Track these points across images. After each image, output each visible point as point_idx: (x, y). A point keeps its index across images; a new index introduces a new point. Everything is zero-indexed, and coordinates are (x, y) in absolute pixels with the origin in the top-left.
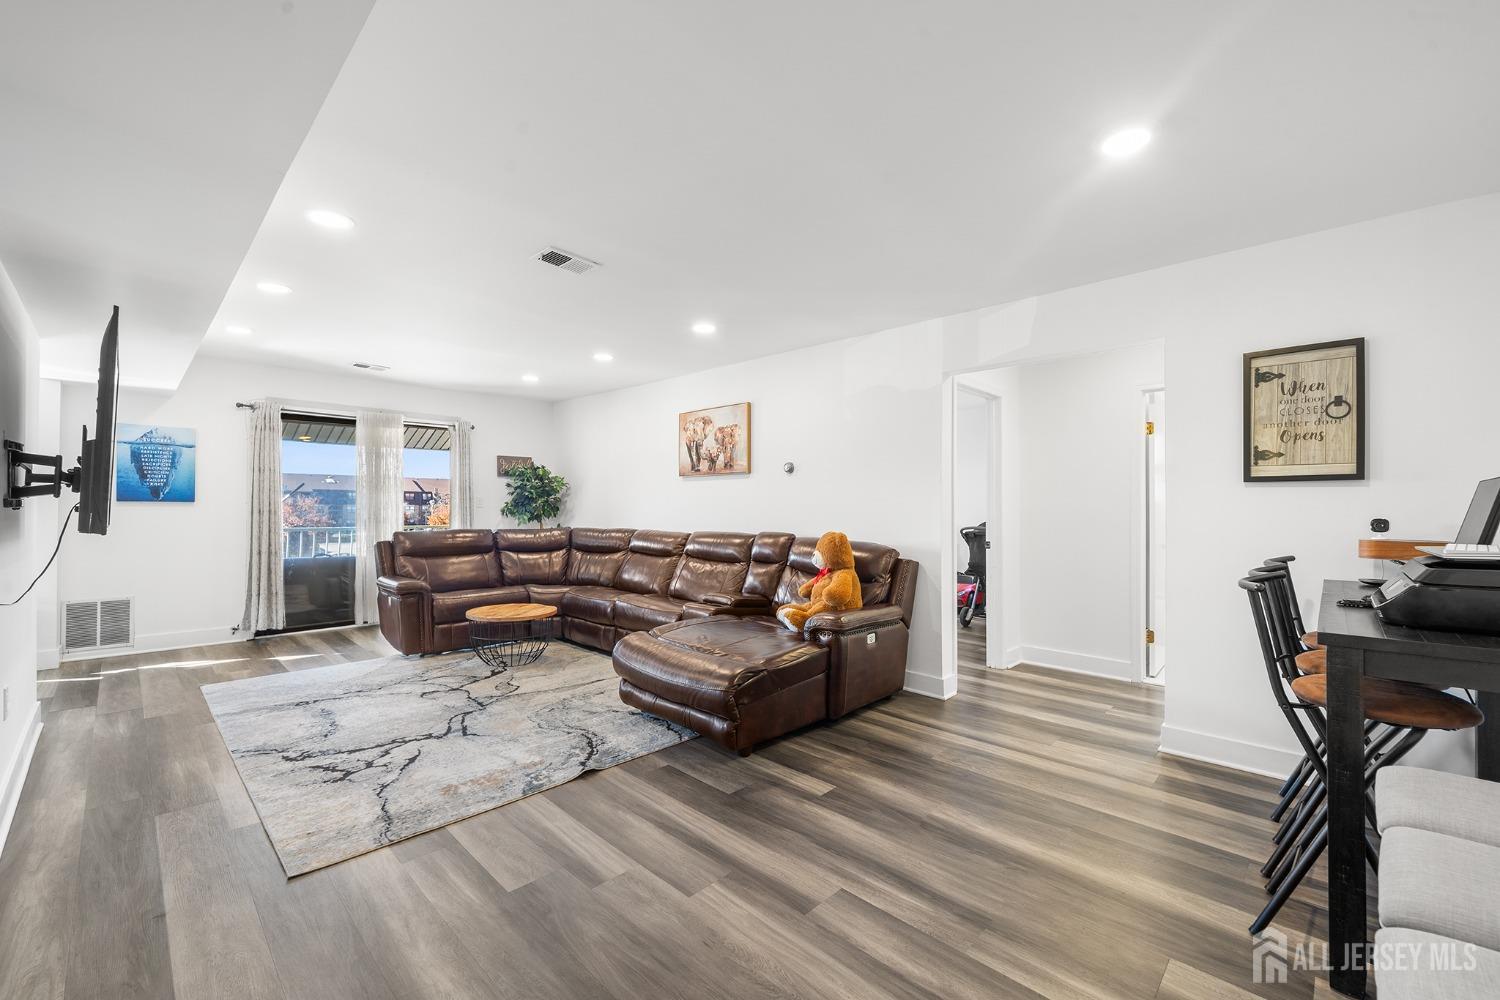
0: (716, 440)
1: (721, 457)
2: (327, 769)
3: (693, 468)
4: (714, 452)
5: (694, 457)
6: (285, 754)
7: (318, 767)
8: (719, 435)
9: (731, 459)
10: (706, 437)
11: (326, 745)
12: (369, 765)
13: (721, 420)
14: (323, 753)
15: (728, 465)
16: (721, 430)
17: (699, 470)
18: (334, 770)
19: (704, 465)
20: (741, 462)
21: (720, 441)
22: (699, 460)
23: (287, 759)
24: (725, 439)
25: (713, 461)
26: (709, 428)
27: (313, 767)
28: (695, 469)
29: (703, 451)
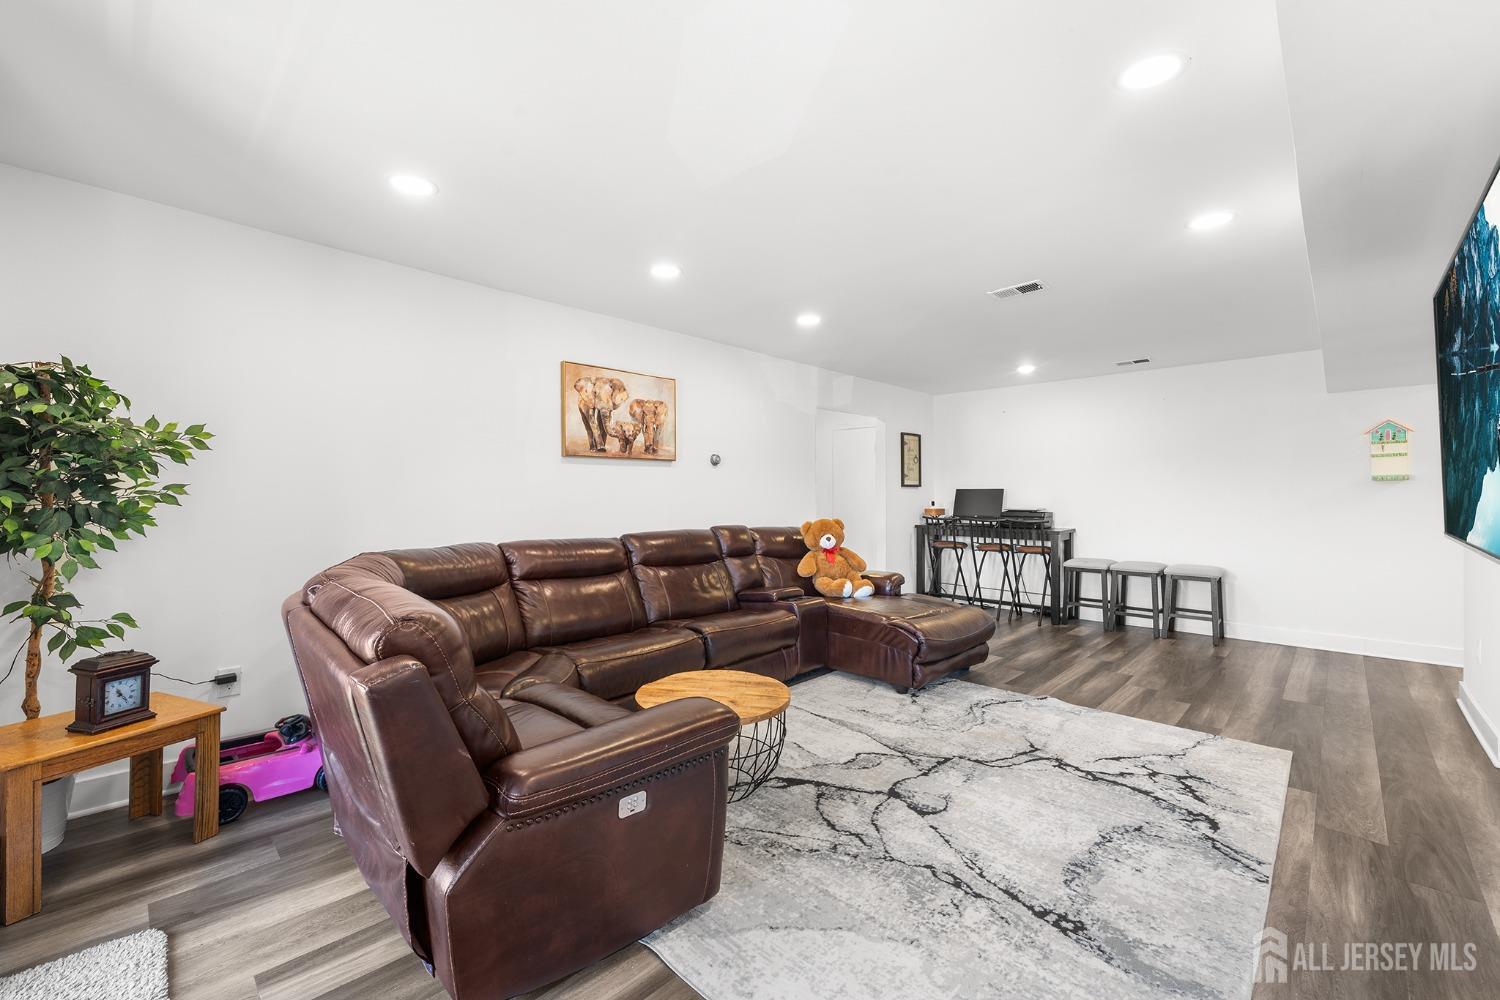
0: (633, 415)
1: (641, 438)
2: (1192, 791)
3: (593, 446)
4: (629, 430)
5: (596, 432)
6: (1210, 833)
7: (1197, 798)
8: (638, 410)
9: (655, 441)
10: (615, 406)
11: (1157, 815)
12: (1153, 774)
13: (638, 390)
14: (1172, 808)
15: (651, 449)
16: (639, 402)
17: (604, 450)
18: (1187, 787)
19: (613, 445)
20: (665, 449)
21: (639, 417)
22: (604, 435)
23: (1214, 826)
24: (648, 415)
25: (627, 442)
26: (619, 397)
27: (1201, 800)
28: (597, 448)
29: (611, 425)
